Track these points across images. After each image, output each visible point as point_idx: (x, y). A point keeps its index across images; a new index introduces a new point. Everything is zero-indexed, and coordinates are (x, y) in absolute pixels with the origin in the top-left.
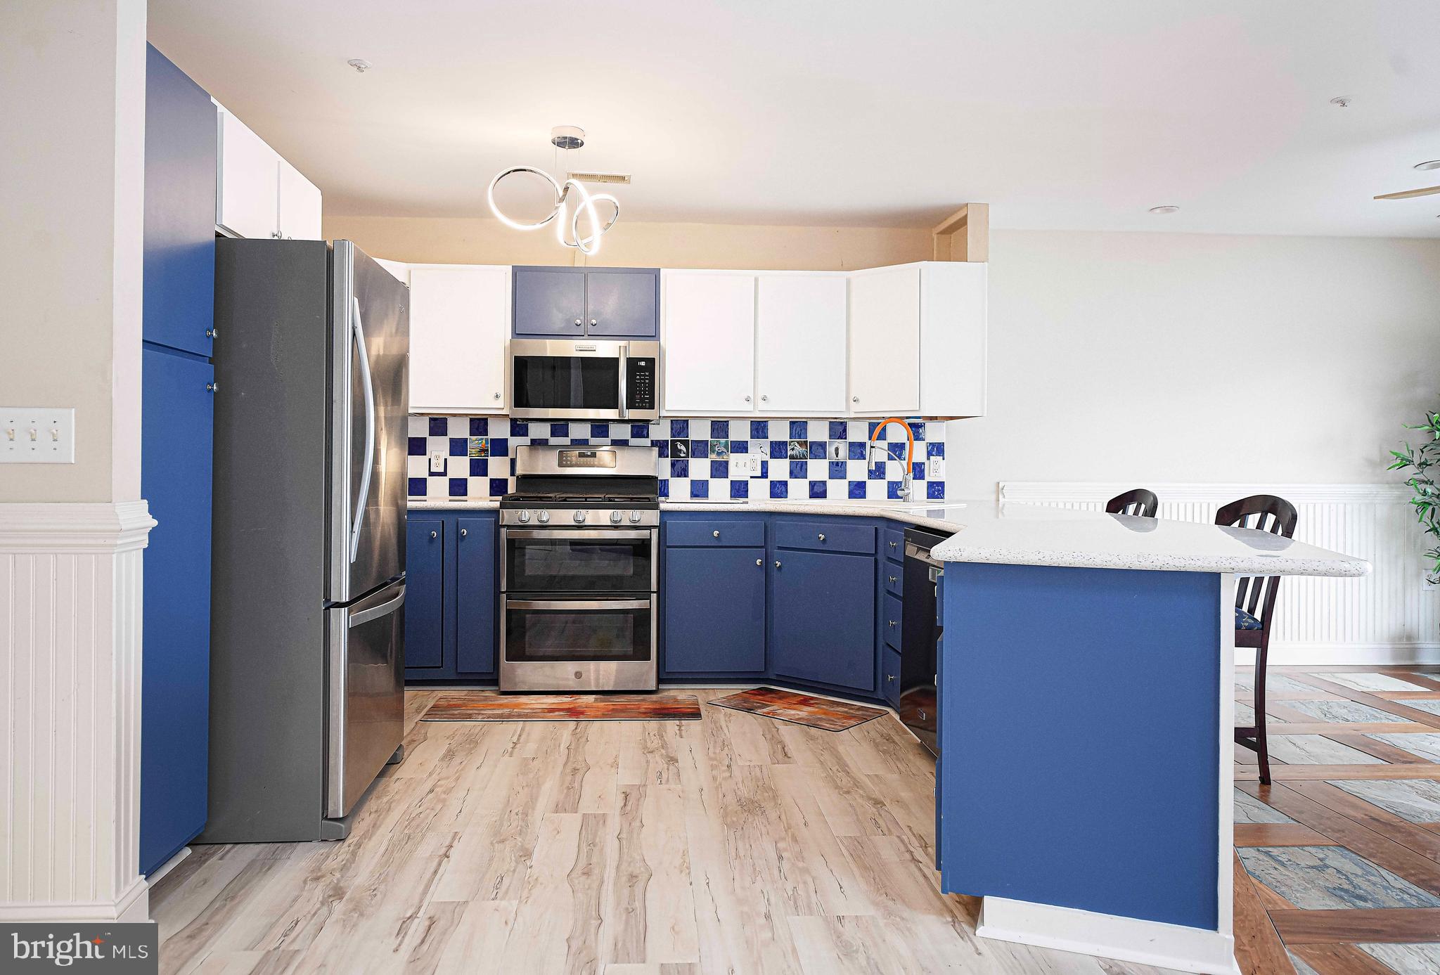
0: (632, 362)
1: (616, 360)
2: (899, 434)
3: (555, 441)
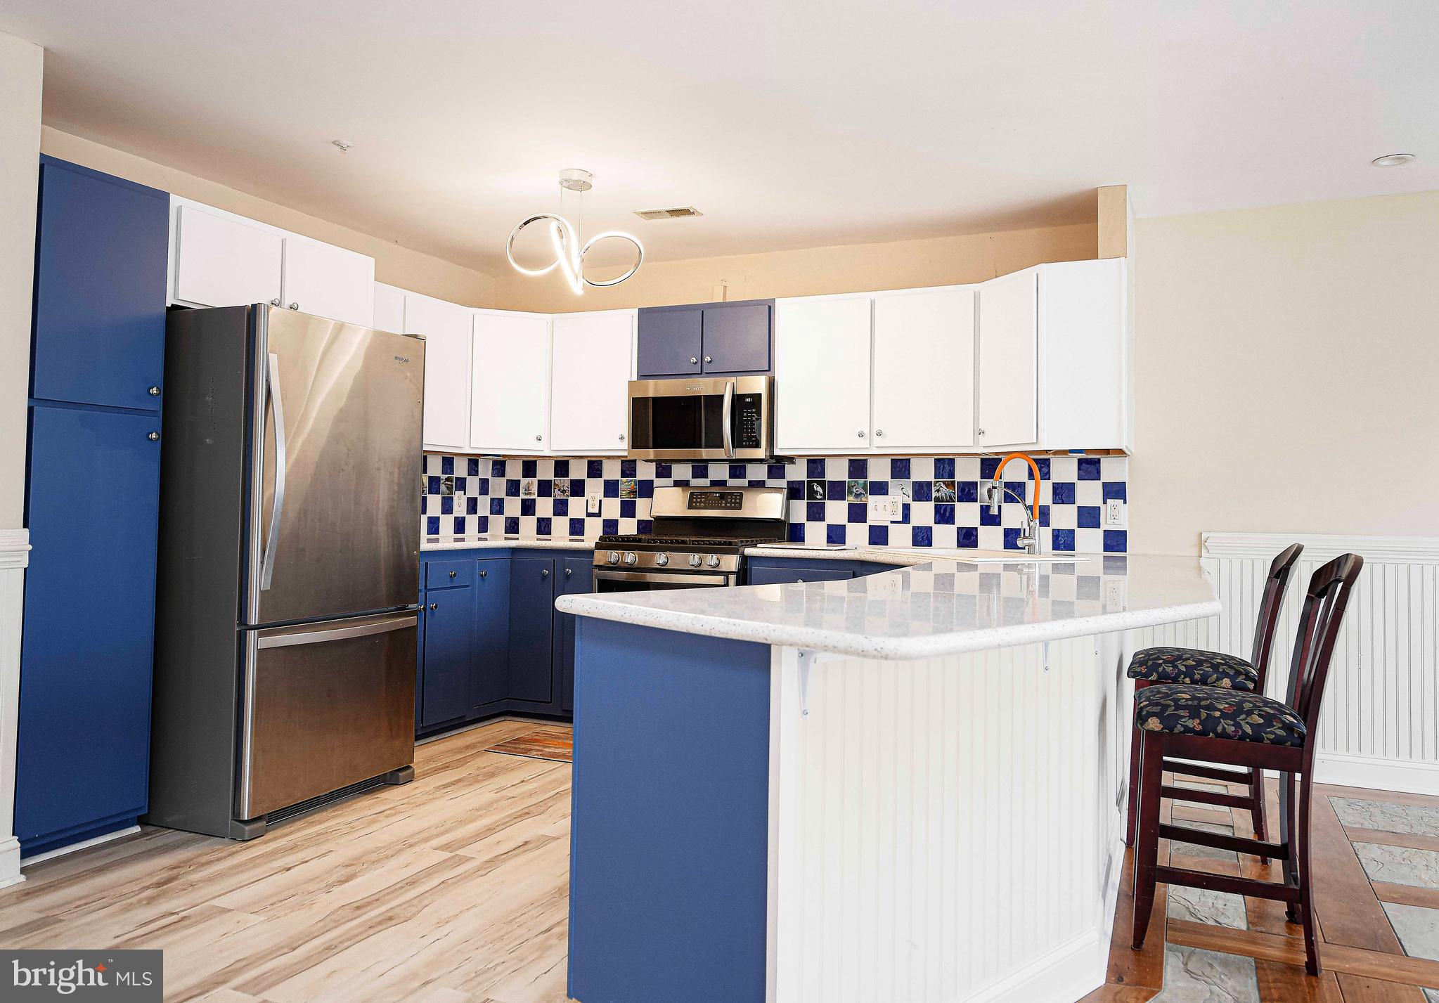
0: (738, 399)
1: (720, 398)
2: (1064, 471)
3: (696, 482)
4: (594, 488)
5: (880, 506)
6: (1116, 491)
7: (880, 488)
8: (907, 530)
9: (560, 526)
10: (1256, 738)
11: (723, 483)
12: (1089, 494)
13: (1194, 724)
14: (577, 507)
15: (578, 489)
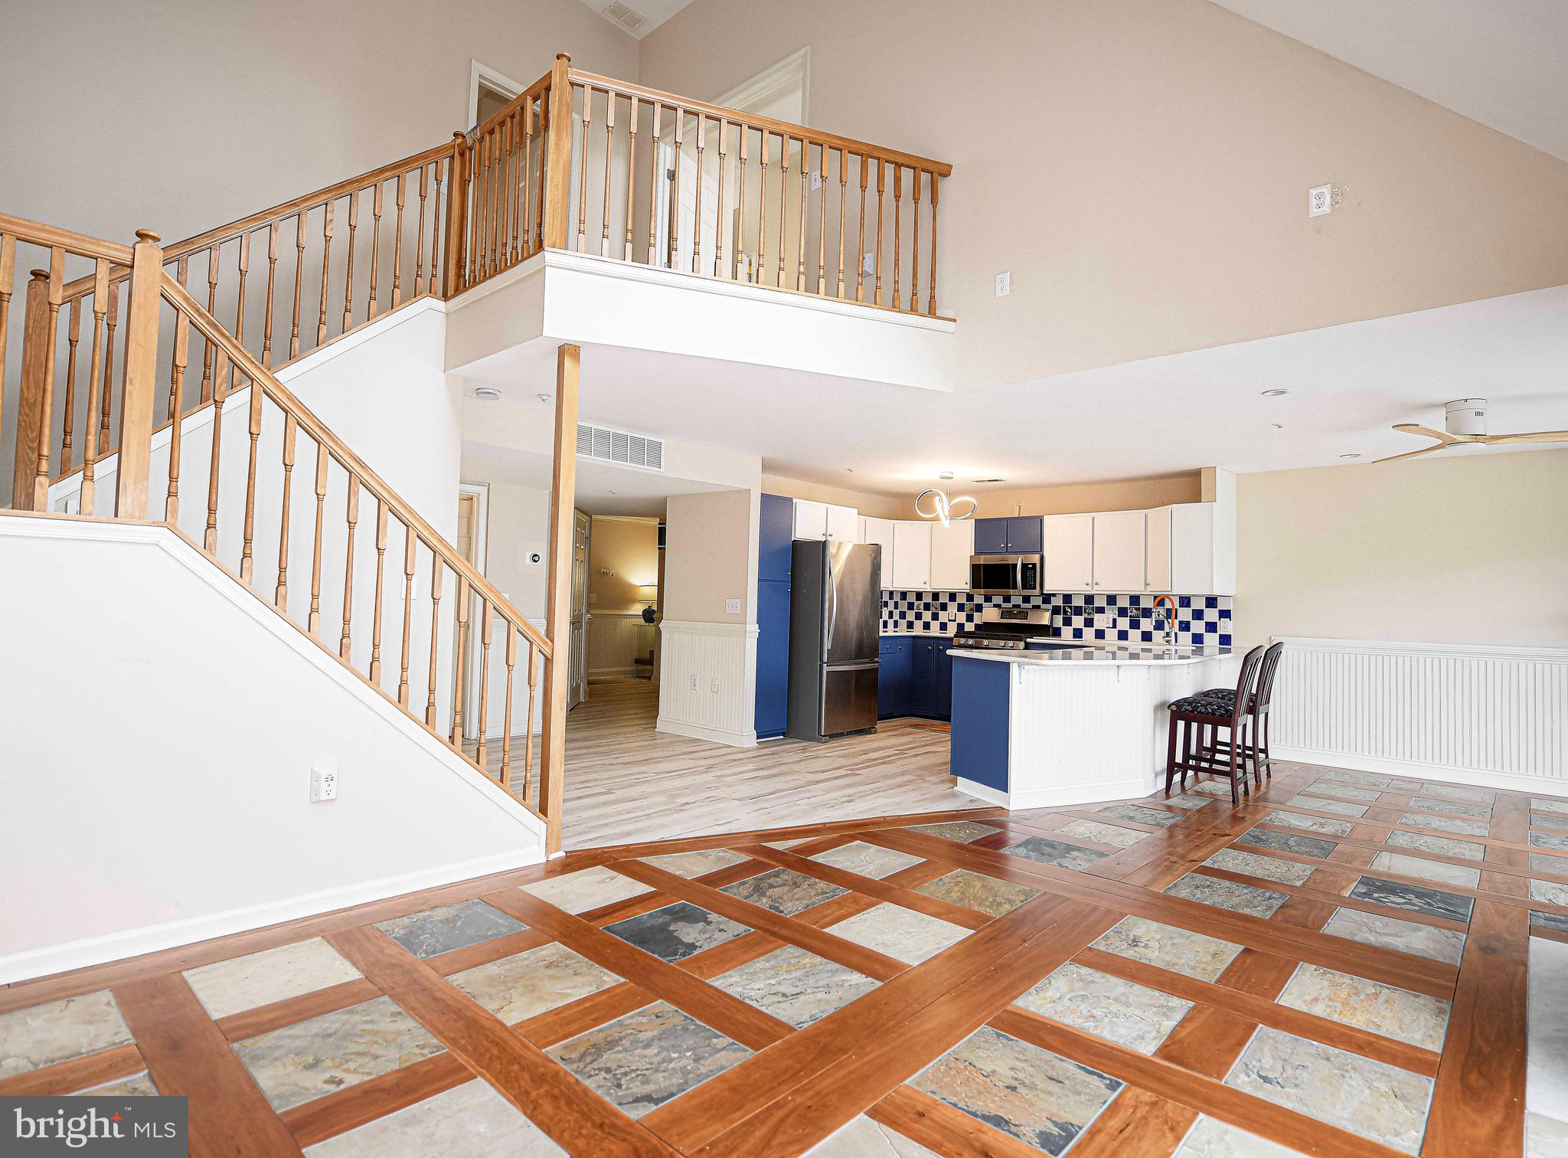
1: (1015, 565)
2: (1199, 604)
3: (1004, 605)
4: (952, 607)
5: (1101, 619)
6: (1225, 614)
7: (1101, 610)
8: (1115, 631)
9: (935, 626)
10: (1213, 714)
11: (1019, 606)
12: (1211, 615)
13: (1190, 708)
14: (943, 616)
15: (944, 607)
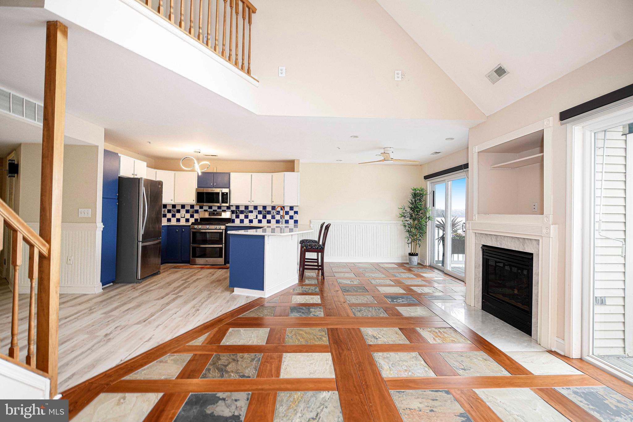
1: (219, 193)
2: (287, 209)
3: (209, 210)
4: (183, 211)
5: (251, 216)
6: (296, 213)
7: (251, 212)
8: (257, 220)
11: (216, 210)
12: (291, 213)
14: (178, 216)
15: (178, 211)
